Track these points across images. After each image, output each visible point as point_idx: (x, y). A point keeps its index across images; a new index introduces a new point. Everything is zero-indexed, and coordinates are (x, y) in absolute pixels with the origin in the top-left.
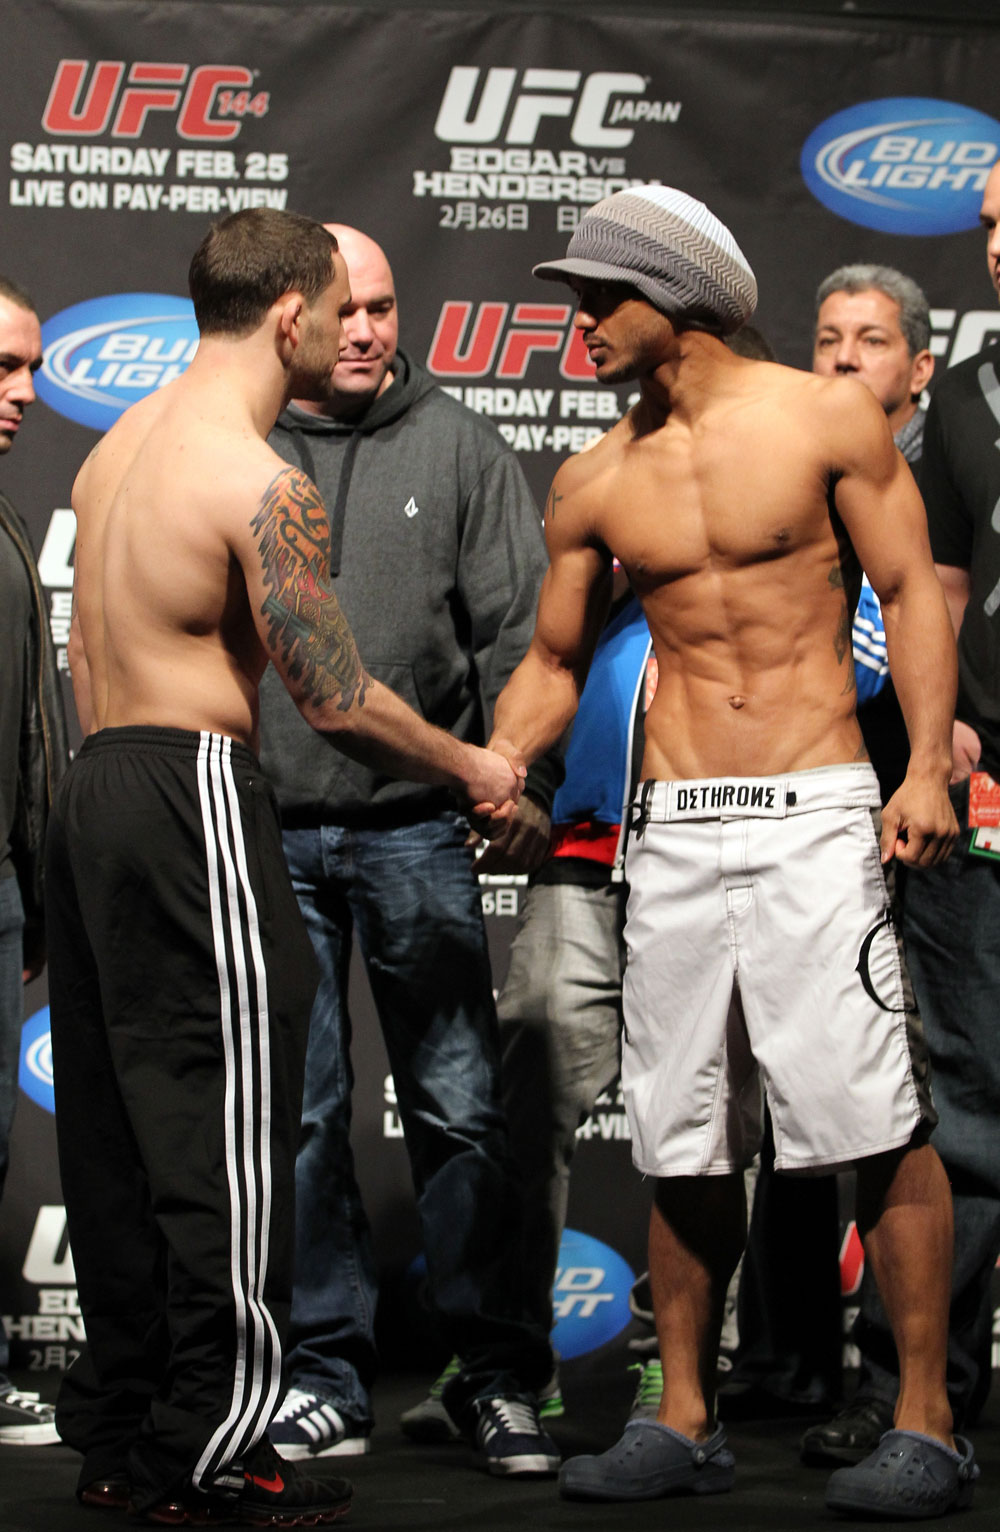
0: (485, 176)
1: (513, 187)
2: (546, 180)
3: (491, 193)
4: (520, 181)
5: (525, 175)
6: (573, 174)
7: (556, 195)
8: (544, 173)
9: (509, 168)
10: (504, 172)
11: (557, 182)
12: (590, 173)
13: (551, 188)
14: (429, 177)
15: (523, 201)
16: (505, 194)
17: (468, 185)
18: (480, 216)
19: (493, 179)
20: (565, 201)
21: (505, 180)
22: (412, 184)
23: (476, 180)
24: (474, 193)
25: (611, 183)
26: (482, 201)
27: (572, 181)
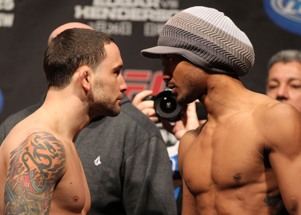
0: (110, 8)
1: (123, 14)
2: (139, 11)
3: (113, 16)
4: (126, 11)
5: (130, 8)
6: (153, 8)
7: (145, 17)
8: (139, 7)
9: (123, 4)
10: (119, 7)
11: (145, 12)
12: (161, 7)
13: (141, 14)
14: (83, 8)
15: (129, 21)
16: (120, 17)
17: (101, 13)
18: (107, 28)
19: (114, 10)
20: (149, 21)
21: (120, 11)
22: (73, 12)
23: (106, 11)
24: (104, 16)
25: (171, 12)
26: (109, 21)
27: (152, 12)
